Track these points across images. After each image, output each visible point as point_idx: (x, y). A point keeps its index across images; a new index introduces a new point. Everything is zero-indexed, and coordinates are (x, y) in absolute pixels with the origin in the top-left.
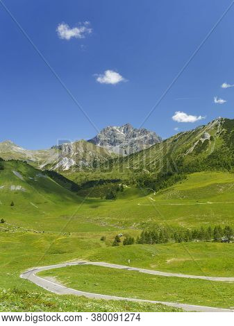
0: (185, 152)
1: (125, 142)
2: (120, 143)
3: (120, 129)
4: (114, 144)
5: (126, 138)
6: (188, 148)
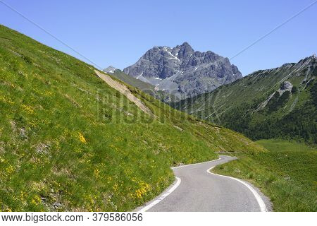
0: (255, 107)
1: (180, 73)
2: (172, 73)
3: (173, 51)
4: (162, 76)
5: (182, 67)
6: (260, 101)
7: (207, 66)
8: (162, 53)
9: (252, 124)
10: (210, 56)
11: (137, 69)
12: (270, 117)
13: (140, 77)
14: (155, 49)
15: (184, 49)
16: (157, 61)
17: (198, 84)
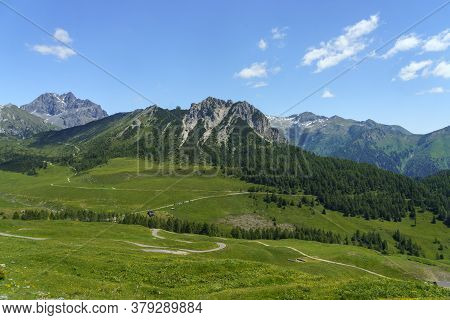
0: (115, 136)
1: (66, 112)
2: (59, 112)
3: (61, 97)
4: (52, 113)
5: (67, 108)
6: (119, 132)
7: (85, 109)
8: (53, 98)
9: (112, 147)
10: (88, 103)
11: (32, 107)
12: (125, 142)
13: (34, 112)
14: (47, 94)
15: (69, 97)
16: (48, 103)
17: (79, 120)
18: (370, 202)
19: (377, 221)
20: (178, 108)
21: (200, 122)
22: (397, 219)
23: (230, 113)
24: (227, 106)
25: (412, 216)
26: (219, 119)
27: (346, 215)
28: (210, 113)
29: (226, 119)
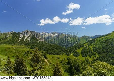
18: (55, 52)
19: (55, 55)
20: (19, 32)
21: (24, 36)
22: (59, 55)
23: (31, 34)
24: (31, 32)
25: (62, 54)
26: (28, 35)
27: (50, 55)
28: (26, 34)
29: (30, 35)
